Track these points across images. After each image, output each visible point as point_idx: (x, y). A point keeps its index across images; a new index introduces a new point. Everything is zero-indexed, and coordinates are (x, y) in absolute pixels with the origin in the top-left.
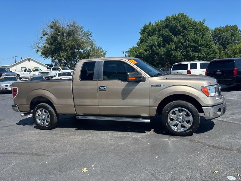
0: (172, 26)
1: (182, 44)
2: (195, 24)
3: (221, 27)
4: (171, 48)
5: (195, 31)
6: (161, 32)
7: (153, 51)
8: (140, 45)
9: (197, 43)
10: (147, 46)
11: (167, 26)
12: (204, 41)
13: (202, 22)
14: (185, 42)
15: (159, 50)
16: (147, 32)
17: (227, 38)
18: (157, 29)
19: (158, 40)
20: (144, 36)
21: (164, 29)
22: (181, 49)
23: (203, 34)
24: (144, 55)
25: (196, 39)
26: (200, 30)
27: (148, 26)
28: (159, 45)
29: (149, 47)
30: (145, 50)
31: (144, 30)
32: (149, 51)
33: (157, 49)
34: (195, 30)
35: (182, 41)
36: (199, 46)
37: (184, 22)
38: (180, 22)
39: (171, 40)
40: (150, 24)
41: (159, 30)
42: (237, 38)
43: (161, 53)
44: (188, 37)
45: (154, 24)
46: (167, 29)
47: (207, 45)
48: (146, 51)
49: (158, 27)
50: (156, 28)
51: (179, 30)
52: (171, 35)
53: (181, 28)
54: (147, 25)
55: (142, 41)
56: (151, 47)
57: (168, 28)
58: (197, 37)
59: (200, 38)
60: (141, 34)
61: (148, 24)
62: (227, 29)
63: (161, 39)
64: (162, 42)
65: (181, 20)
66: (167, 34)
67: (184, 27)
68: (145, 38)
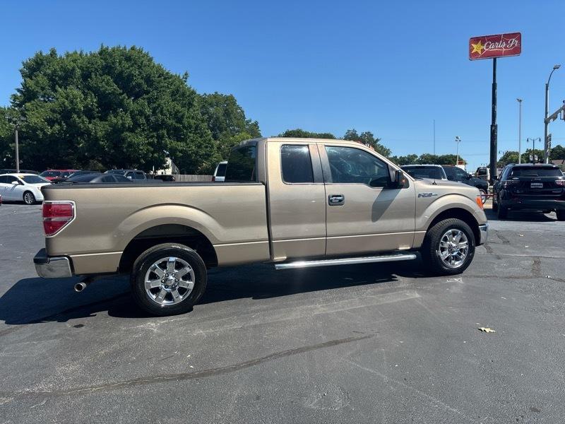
0: (122, 72)
1: (147, 118)
2: (167, 77)
3: (205, 94)
4: (123, 125)
5: (173, 94)
6: (92, 82)
7: (72, 126)
8: (28, 104)
9: (179, 120)
10: (53, 111)
11: (108, 69)
12: (193, 118)
13: (181, 77)
14: (154, 113)
15: (90, 126)
16: (45, 74)
17: (218, 118)
18: (78, 72)
19: (85, 99)
20: (38, 82)
21: (101, 76)
22: (144, 130)
23: (190, 103)
24: (45, 134)
25: (178, 111)
26: (183, 94)
27: (47, 58)
28: (89, 113)
29: (60, 114)
30: (46, 120)
31: (33, 69)
32: (60, 124)
33: (83, 122)
34: (173, 92)
35: (148, 111)
36: (184, 127)
37: (147, 69)
38: (140, 67)
39: (121, 104)
40: (53, 53)
41: (86, 76)
42: (235, 122)
43: (96, 133)
44: (159, 105)
45: (64, 57)
46: (109, 77)
47: (196, 128)
48: (51, 122)
49: (81, 68)
50: (74, 69)
51: (139, 85)
52: (121, 94)
53: (143, 81)
54: (44, 54)
55: (28, 95)
56: (66, 114)
57: (108, 74)
58: (179, 107)
59: (184, 110)
60: (24, 75)
61: (46, 53)
62: (216, 100)
63: (92, 100)
64: (97, 107)
65: (142, 63)
66: (109, 89)
67: (148, 80)
68: (43, 89)
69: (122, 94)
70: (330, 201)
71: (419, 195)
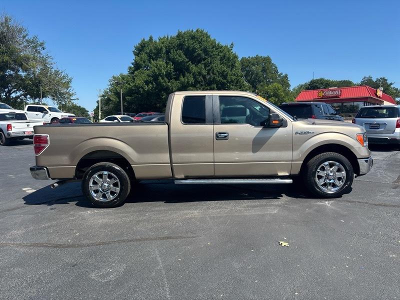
0: (189, 47)
1: (204, 77)
2: (218, 47)
3: (249, 57)
4: (188, 82)
5: (221, 59)
6: (171, 55)
7: (159, 84)
8: (136, 72)
9: (225, 77)
10: (149, 76)
11: (180, 46)
12: (234, 75)
13: (229, 47)
14: (208, 73)
15: (169, 84)
16: (146, 53)
17: (257, 74)
18: (164, 50)
19: (167, 67)
20: (141, 58)
21: (176, 51)
22: (202, 85)
23: (232, 65)
24: (144, 90)
25: (224, 71)
26: (229, 59)
27: (147, 42)
28: (168, 75)
29: (152, 77)
30: (145, 82)
31: (140, 49)
32: (152, 84)
33: (165, 82)
34: (222, 58)
35: (204, 72)
36: (228, 82)
37: (205, 43)
38: (200, 43)
39: (188, 70)
40: (151, 39)
41: (168, 52)
42: (270, 75)
43: (172, 88)
44: (212, 68)
45: (158, 41)
46: (180, 51)
47: (237, 82)
48: (147, 83)
49: (166, 47)
50: (161, 48)
51: (199, 55)
52: (187, 62)
53: (201, 52)
54: (146, 40)
55: (137, 66)
56: (155, 77)
57: (181, 49)
58: (225, 68)
59: (228, 70)
60: (136, 55)
61: (147, 39)
62: (257, 61)
63: (171, 67)
64: (174, 72)
65: (201, 40)
66: (181, 59)
67: (205, 51)
68: (144, 62)
69: (189, 61)
70: (217, 136)
71: (297, 133)
